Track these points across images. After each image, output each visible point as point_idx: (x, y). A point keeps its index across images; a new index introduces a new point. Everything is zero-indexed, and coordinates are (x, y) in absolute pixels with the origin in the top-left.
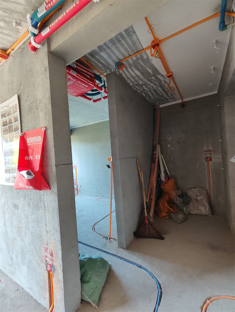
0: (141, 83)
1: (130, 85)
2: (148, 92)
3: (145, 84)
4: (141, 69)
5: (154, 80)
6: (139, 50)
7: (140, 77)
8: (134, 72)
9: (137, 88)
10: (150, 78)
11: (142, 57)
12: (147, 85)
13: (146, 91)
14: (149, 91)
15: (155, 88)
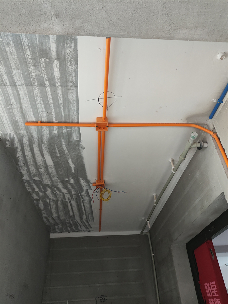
0: (46, 181)
1: (24, 178)
2: (52, 203)
3: (52, 185)
4: (58, 155)
5: (71, 184)
6: (70, 121)
7: (50, 171)
8: (43, 156)
9: (33, 189)
10: (67, 179)
11: (70, 135)
12: (55, 189)
13: (48, 201)
14: (54, 201)
15: (67, 200)
